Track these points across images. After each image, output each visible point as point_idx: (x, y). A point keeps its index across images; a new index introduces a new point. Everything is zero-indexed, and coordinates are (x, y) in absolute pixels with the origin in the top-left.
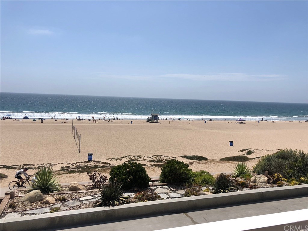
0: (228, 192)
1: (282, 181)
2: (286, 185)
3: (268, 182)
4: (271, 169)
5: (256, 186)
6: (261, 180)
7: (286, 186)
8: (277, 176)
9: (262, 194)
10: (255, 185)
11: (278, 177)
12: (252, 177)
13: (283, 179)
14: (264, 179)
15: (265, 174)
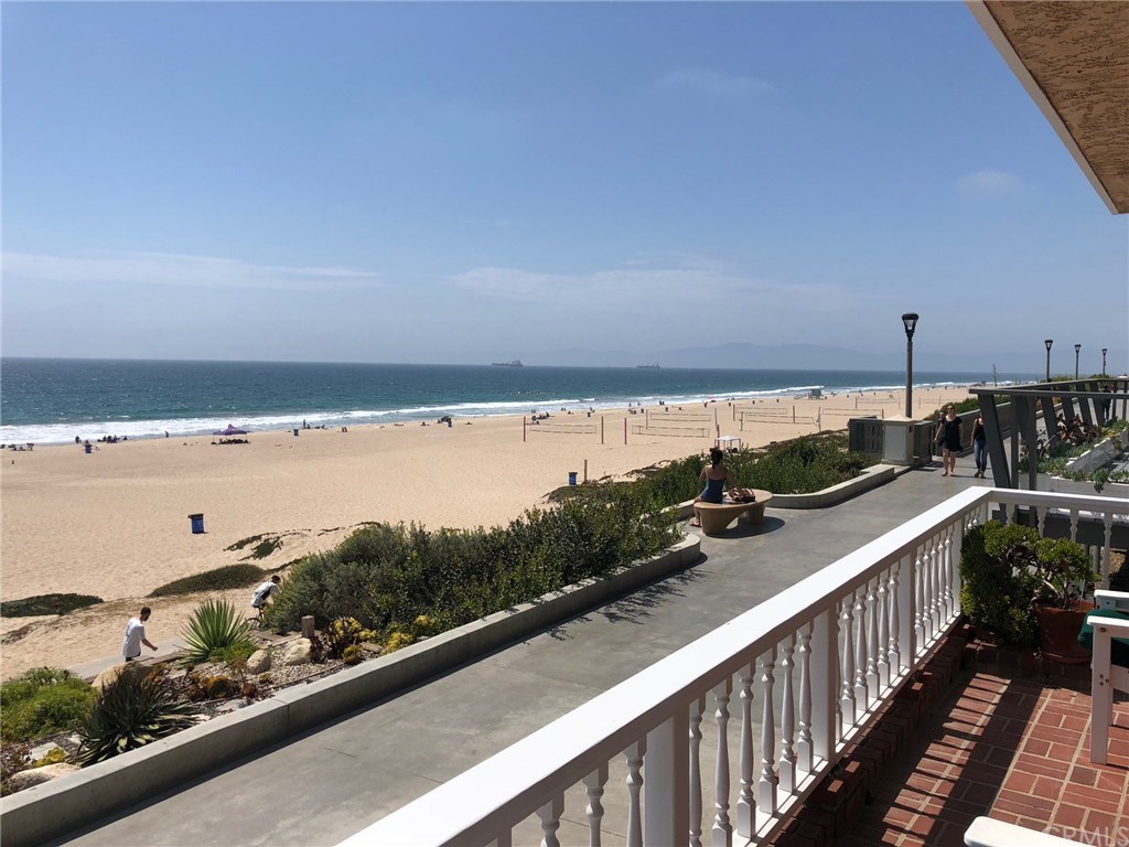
0: (148, 742)
1: (359, 641)
2: (376, 654)
3: (315, 656)
4: (322, 605)
5: (271, 683)
6: (289, 655)
7: (372, 657)
8: (343, 628)
9: (287, 711)
10: (266, 681)
11: (345, 632)
12: (254, 651)
13: (363, 633)
14: (299, 649)
15: (303, 628)
